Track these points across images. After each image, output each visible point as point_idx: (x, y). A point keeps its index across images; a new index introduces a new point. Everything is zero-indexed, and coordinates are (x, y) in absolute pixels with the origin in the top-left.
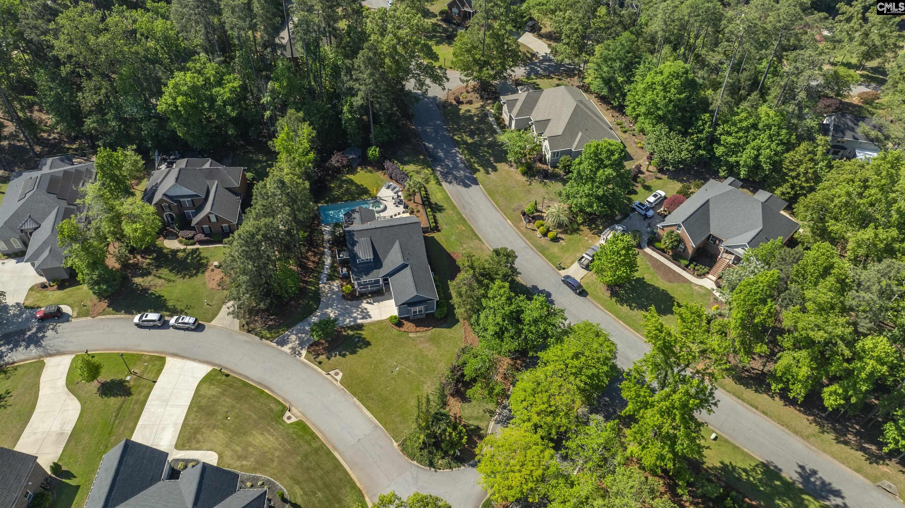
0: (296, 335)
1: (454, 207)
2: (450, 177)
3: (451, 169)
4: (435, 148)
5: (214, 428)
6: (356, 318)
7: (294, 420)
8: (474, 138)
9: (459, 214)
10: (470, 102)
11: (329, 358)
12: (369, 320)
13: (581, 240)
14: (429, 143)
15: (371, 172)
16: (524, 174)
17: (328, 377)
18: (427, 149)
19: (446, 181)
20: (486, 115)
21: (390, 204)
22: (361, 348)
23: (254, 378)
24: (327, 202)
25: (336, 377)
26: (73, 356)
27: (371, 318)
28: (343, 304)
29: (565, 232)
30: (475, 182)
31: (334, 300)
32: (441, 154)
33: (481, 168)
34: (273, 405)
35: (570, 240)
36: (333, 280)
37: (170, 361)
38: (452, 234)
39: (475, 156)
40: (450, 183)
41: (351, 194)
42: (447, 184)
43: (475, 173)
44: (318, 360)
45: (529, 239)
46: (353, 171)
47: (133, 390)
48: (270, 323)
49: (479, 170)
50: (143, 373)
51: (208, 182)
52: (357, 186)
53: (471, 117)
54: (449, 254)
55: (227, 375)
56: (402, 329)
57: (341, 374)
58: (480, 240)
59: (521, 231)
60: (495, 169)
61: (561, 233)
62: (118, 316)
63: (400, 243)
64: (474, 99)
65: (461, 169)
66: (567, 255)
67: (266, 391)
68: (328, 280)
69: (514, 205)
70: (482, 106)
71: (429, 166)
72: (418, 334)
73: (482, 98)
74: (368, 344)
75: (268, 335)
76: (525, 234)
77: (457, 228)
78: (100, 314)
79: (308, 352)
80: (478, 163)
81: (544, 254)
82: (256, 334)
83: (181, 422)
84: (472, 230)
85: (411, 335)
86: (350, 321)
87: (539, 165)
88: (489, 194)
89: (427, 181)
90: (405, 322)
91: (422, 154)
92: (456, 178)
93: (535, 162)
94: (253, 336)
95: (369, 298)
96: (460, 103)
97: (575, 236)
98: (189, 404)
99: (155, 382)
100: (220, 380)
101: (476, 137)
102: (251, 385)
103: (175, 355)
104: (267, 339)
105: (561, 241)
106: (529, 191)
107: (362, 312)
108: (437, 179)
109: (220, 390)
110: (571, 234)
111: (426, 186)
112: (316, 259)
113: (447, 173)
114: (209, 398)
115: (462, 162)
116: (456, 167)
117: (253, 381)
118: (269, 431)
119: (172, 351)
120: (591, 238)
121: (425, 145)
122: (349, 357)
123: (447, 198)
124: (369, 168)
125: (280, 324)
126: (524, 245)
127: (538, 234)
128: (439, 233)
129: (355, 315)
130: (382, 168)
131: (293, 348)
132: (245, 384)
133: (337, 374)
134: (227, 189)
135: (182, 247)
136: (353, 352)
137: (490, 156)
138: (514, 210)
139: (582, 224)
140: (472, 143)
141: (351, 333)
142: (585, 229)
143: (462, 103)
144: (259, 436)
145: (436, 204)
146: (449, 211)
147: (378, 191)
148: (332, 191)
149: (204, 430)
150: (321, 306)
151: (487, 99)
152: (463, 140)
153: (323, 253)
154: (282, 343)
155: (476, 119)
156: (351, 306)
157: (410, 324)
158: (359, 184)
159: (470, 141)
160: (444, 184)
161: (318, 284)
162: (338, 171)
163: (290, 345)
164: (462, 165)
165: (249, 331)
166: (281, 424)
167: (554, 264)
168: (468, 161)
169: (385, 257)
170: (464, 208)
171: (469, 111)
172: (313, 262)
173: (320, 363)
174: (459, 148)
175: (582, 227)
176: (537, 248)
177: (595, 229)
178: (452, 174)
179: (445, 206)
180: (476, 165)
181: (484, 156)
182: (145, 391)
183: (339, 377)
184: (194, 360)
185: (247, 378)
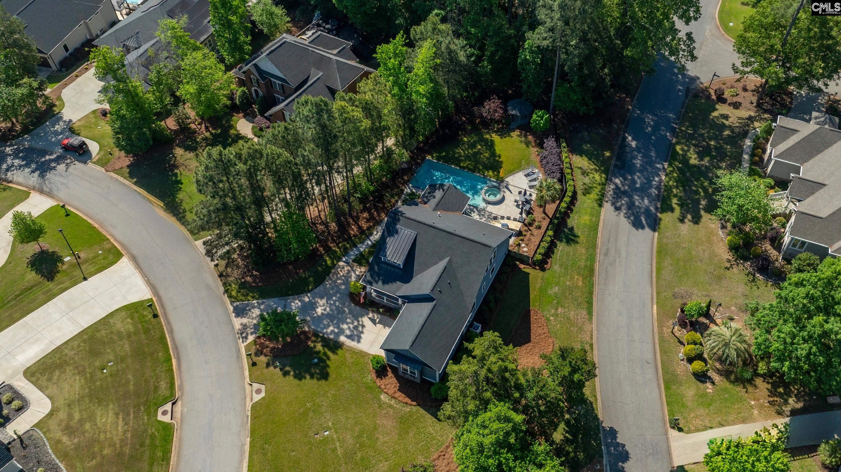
0: (261, 311)
1: (592, 246)
2: (625, 201)
3: (636, 190)
4: (638, 149)
5: (79, 373)
6: (342, 332)
7: (166, 419)
8: (701, 159)
9: (592, 258)
10: (736, 106)
11: (268, 365)
12: (353, 344)
13: (741, 400)
14: (633, 139)
15: (527, 144)
16: (734, 248)
17: (248, 387)
18: (624, 144)
19: (613, 204)
20: (745, 134)
21: (511, 198)
22: (312, 377)
23: (178, 335)
24: (438, 159)
25: (254, 393)
26: (55, 203)
27: (359, 342)
28: (344, 304)
29: (726, 374)
30: (654, 225)
31: (339, 291)
32: (638, 162)
33: (677, 209)
34: (163, 385)
35: (725, 390)
36: (360, 264)
37: (125, 264)
38: (557, 284)
39: (684, 186)
40: (618, 209)
41: (477, 162)
42: (612, 208)
43: (663, 211)
44: (255, 359)
45: (664, 352)
46: (504, 132)
47: (58, 277)
48: (249, 279)
49: (672, 210)
50: (86, 261)
51: (313, 70)
52: (493, 154)
53: (723, 127)
54: (529, 311)
55: (156, 316)
56: (379, 382)
57: (263, 395)
58: (590, 313)
59: (661, 333)
60: (697, 220)
61: (718, 371)
62: (127, 182)
63: (450, 262)
64: (745, 103)
65: (649, 196)
66: (702, 411)
67: (174, 361)
68: (354, 261)
69: (681, 289)
70: (750, 118)
71: (606, 172)
72: (393, 402)
73: (759, 105)
74: (324, 376)
75: (234, 293)
76: (662, 340)
77: (572, 279)
78: (114, 171)
79: (255, 341)
80: (680, 199)
81: (667, 388)
82: (225, 284)
83: (59, 343)
84: (591, 293)
85: (383, 397)
86: (332, 331)
87: (767, 246)
88: (659, 252)
89: (587, 191)
90: (390, 374)
91: (611, 149)
92: (631, 206)
93: (765, 237)
94: (220, 284)
95: (378, 312)
96: (721, 99)
97: (738, 390)
98: (86, 326)
99: (85, 279)
100: (144, 316)
101: (707, 159)
102: (166, 344)
103: (134, 259)
104: (230, 297)
105: (709, 385)
106: (719, 278)
107: (356, 328)
108: (603, 195)
109: (132, 329)
110: (733, 382)
111: (580, 196)
112: (365, 226)
113: (625, 193)
114: (112, 333)
115: (658, 188)
116: (644, 191)
117: (173, 340)
118: (128, 414)
119: (134, 252)
120: (761, 407)
121: (625, 138)
122: (290, 378)
123: (594, 228)
124: (530, 138)
125: (257, 287)
126: (649, 356)
127: (682, 352)
128: (540, 273)
129: (345, 326)
130: (541, 145)
131: (245, 326)
132: (163, 338)
133: (258, 391)
134: (328, 87)
135: (250, 135)
136: (299, 377)
137: (705, 197)
138: (675, 296)
139: (764, 376)
140: (694, 166)
141: (319, 347)
142: (763, 386)
143: (724, 101)
144: (111, 413)
145: (572, 229)
146: (580, 249)
147: (512, 172)
148: (457, 146)
149: (68, 369)
150: (317, 290)
151: (766, 111)
152: (684, 156)
153: (378, 223)
154: (240, 312)
155: (727, 133)
156: (351, 312)
157: (394, 380)
158: (498, 152)
159: (694, 160)
160: (608, 207)
161: (340, 259)
162: (487, 124)
163: (245, 320)
164: (654, 191)
165: (221, 275)
166: (149, 414)
167: (671, 413)
168: (668, 189)
169: (421, 271)
170: (606, 254)
171: (726, 117)
172: (360, 228)
173: (254, 364)
174: (670, 165)
175: (759, 381)
176: (666, 371)
177: (780, 395)
178: (630, 197)
179: (582, 238)
180: (675, 201)
181: (697, 193)
182: (67, 284)
183: (257, 398)
184: (144, 275)
185: (171, 332)
